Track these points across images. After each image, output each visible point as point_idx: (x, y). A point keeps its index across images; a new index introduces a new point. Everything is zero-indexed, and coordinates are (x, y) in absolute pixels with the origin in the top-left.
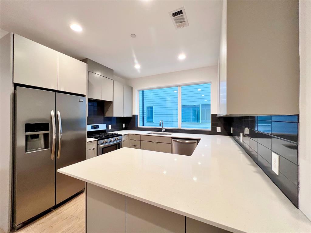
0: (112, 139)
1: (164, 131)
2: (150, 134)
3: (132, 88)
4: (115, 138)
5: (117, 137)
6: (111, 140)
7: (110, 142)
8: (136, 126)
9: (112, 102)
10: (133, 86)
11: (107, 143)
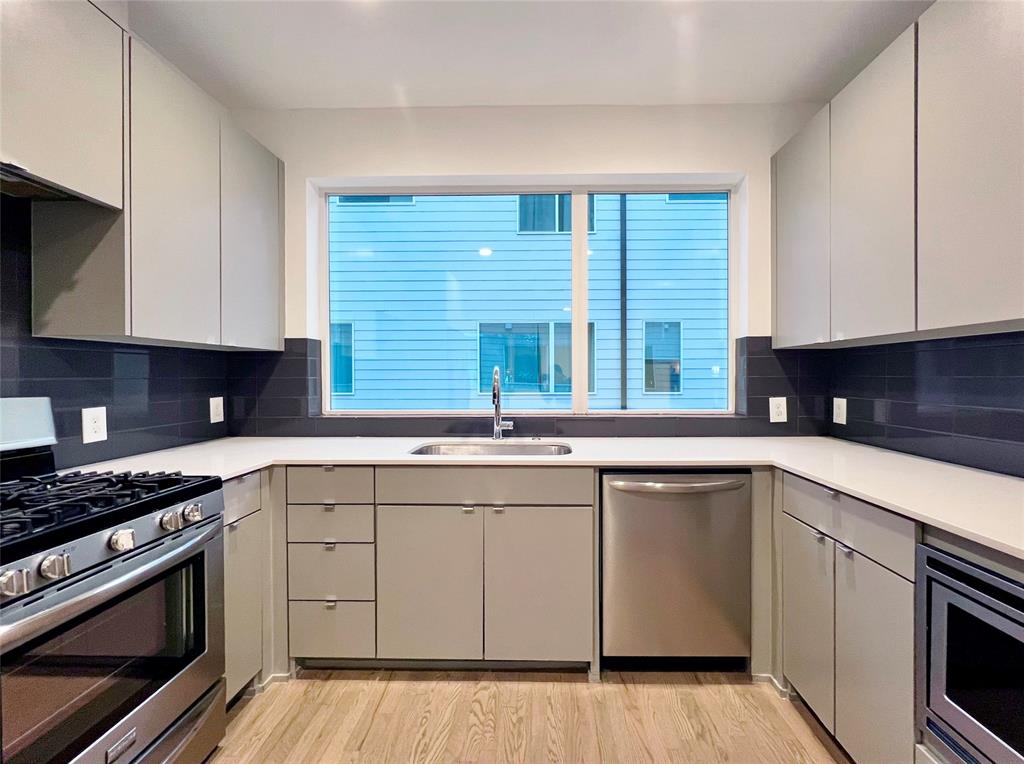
0: (124, 536)
1: (506, 434)
2: (420, 452)
3: (280, 166)
4: (157, 515)
5: (179, 508)
6: (110, 545)
7: (102, 565)
8: (312, 411)
9: (121, 211)
10: (283, 158)
11: (51, 594)
